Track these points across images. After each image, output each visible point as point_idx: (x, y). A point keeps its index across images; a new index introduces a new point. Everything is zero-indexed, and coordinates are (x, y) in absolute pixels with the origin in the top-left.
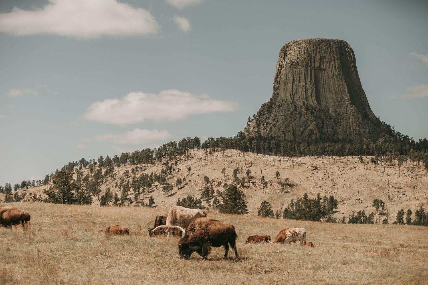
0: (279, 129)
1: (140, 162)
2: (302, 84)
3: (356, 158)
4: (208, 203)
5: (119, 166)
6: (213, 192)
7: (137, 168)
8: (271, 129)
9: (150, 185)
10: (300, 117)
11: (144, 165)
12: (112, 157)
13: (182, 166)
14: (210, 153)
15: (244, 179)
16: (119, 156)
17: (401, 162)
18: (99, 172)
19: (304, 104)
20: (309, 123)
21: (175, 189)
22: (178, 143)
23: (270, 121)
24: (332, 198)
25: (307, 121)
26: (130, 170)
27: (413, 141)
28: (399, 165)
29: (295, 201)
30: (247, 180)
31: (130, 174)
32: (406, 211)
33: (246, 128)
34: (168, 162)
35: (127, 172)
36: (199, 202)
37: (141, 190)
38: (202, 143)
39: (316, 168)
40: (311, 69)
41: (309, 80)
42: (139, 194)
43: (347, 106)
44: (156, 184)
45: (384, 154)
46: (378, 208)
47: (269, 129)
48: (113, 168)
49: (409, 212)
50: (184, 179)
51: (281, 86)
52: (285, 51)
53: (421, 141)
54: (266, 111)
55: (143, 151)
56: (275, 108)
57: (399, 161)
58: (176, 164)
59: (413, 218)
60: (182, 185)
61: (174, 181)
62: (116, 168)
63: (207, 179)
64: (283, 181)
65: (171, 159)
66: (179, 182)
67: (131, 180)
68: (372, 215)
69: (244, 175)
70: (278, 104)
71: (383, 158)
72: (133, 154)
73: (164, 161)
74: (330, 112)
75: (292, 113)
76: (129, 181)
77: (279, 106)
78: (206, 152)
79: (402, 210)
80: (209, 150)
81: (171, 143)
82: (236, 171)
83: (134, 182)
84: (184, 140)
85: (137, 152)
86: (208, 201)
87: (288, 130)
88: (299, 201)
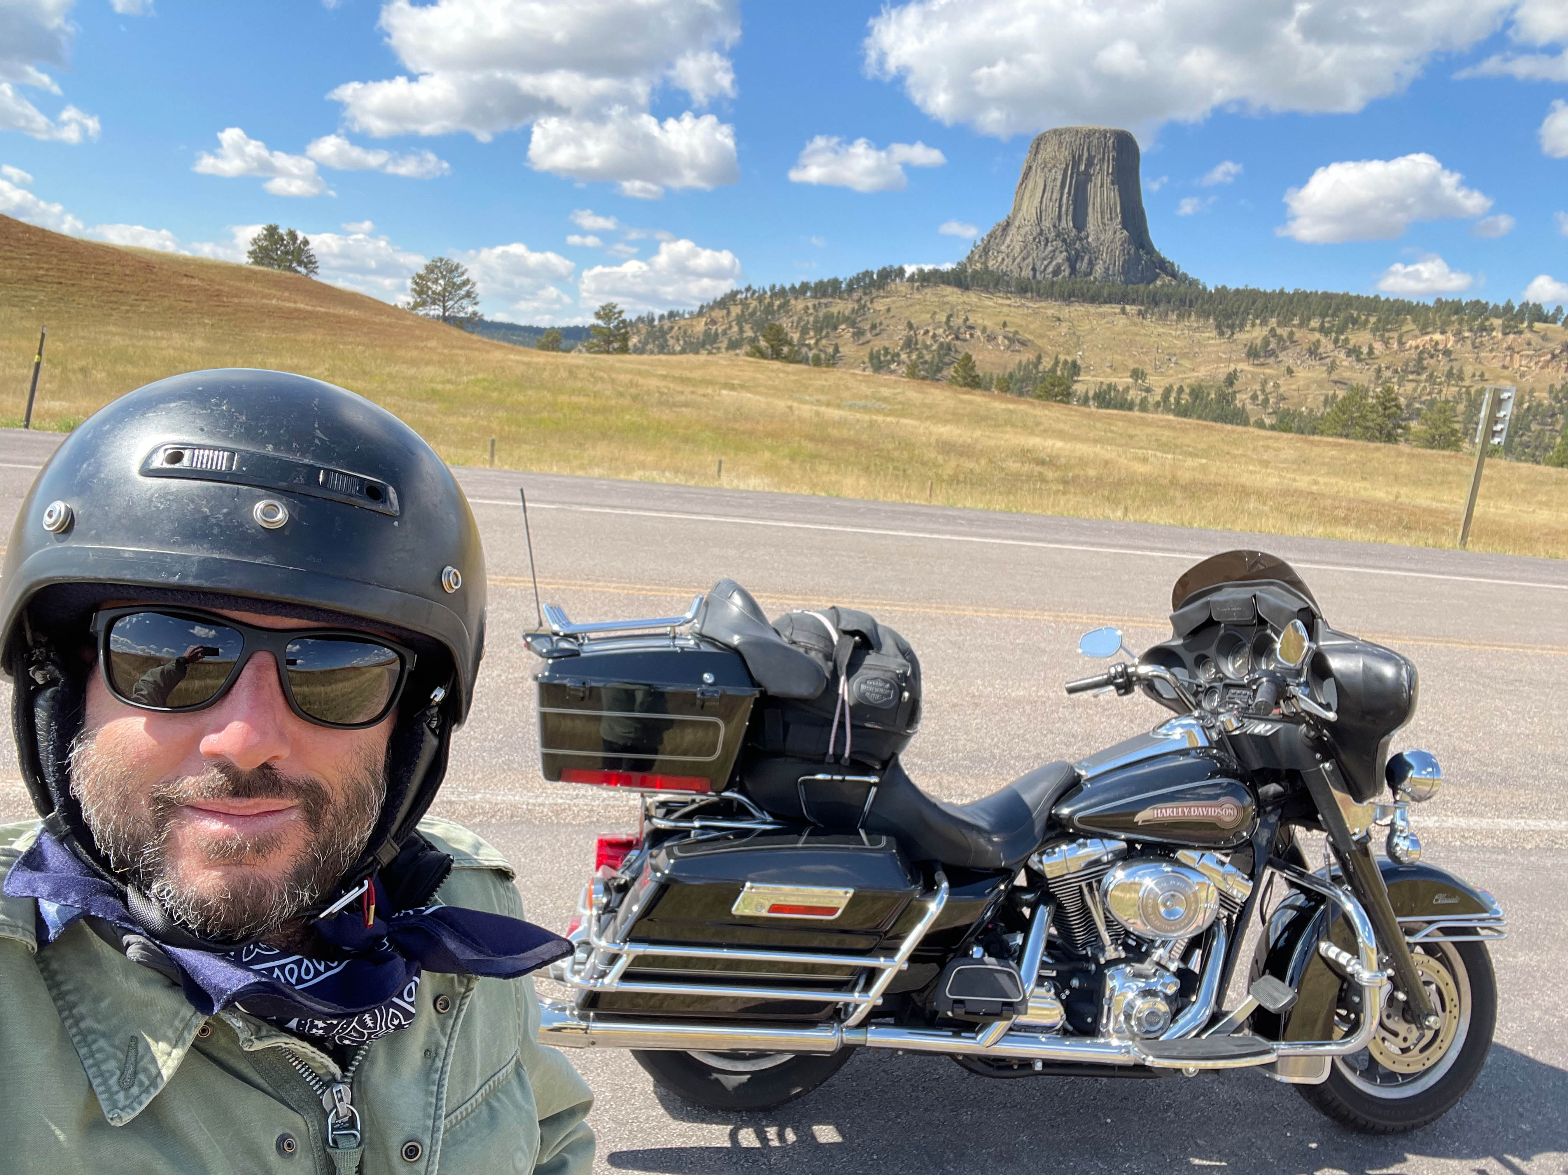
0: (1014, 260)
1: (824, 295)
2: (1056, 195)
3: (1117, 308)
4: (909, 357)
5: (796, 298)
6: (916, 343)
7: (819, 304)
8: (1003, 259)
9: (835, 328)
10: (1046, 245)
11: (830, 300)
12: (788, 286)
13: (880, 305)
14: (918, 289)
15: (959, 328)
16: (797, 286)
17: (1180, 317)
18: (771, 305)
19: (1054, 226)
20: (1057, 253)
21: (868, 336)
22: (875, 271)
23: (1003, 248)
24: (1074, 364)
25: (1054, 251)
26: (810, 305)
27: (1205, 288)
28: (1178, 321)
29: (1023, 363)
30: (962, 330)
31: (811, 311)
32: (1175, 388)
33: (968, 258)
34: (861, 299)
35: (807, 308)
36: (898, 355)
37: (824, 333)
38: (907, 275)
39: (1059, 320)
40: (1072, 174)
41: (1066, 190)
42: (821, 338)
43: (1115, 233)
44: (843, 327)
45: (1157, 304)
46: (1137, 380)
47: (1000, 259)
48: (789, 301)
49: (1181, 390)
50: (881, 324)
51: (1025, 198)
52: (1039, 144)
53: (1217, 289)
54: (999, 233)
55: (829, 281)
56: (1013, 230)
57: (1178, 316)
58: (872, 302)
59: (1185, 398)
60: (878, 330)
61: (867, 327)
62: (793, 302)
64: (1011, 335)
65: (865, 294)
66: (874, 327)
67: (811, 319)
68: (1127, 389)
69: (960, 321)
70: (1017, 224)
71: (1156, 310)
72: (816, 285)
73: (855, 296)
74: (1090, 240)
75: (1034, 239)
76: (808, 322)
77: (1019, 228)
78: (912, 288)
79: (1171, 386)
80: (916, 284)
81: (867, 272)
82: (950, 317)
83: (816, 322)
84: (884, 269)
85: (821, 282)
86: (909, 354)
87: (1026, 262)
88: (1029, 363)
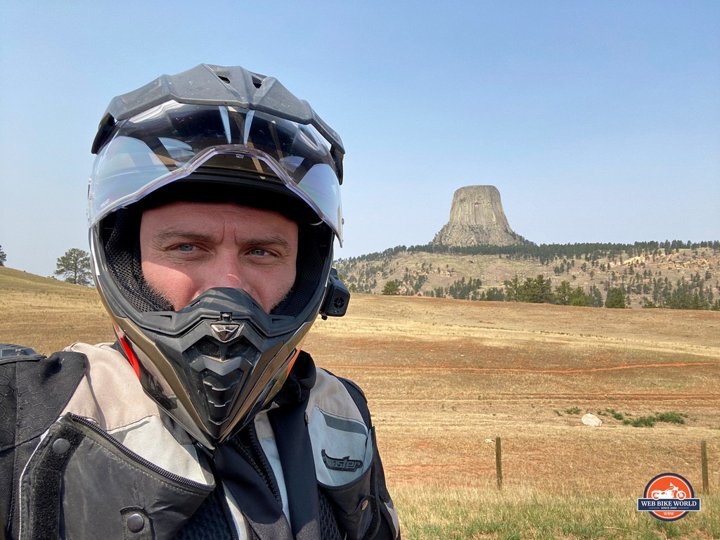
0: (453, 240)
1: (371, 260)
3: (497, 256)
6: (410, 277)
7: (369, 263)
10: (466, 232)
11: (374, 261)
15: (428, 269)
19: (468, 224)
21: (389, 275)
23: (448, 235)
24: (479, 280)
28: (524, 260)
33: (433, 240)
34: (386, 260)
37: (370, 275)
39: (472, 262)
42: (369, 278)
43: (494, 225)
44: (379, 272)
46: (507, 286)
47: (447, 240)
48: (356, 263)
50: (394, 269)
51: (454, 214)
54: (445, 229)
55: (374, 254)
56: (451, 228)
57: (525, 257)
58: (391, 260)
60: (393, 272)
63: (407, 269)
65: (389, 258)
68: (502, 290)
69: (428, 266)
70: (452, 225)
71: (515, 255)
74: (484, 229)
75: (460, 230)
76: (364, 271)
78: (409, 254)
81: (390, 249)
82: (424, 264)
83: (367, 271)
84: (397, 247)
85: (370, 254)
86: (407, 281)
87: (458, 240)
88: (459, 282)
